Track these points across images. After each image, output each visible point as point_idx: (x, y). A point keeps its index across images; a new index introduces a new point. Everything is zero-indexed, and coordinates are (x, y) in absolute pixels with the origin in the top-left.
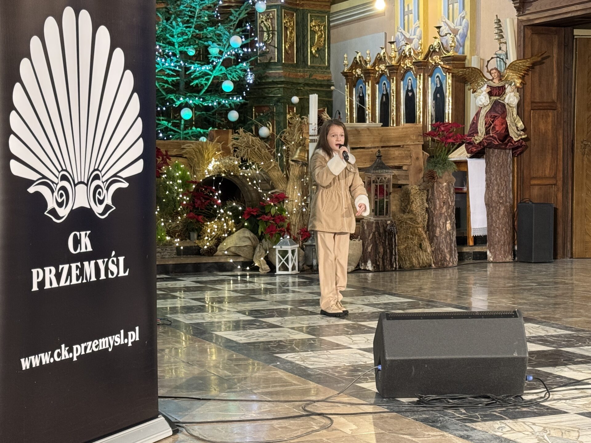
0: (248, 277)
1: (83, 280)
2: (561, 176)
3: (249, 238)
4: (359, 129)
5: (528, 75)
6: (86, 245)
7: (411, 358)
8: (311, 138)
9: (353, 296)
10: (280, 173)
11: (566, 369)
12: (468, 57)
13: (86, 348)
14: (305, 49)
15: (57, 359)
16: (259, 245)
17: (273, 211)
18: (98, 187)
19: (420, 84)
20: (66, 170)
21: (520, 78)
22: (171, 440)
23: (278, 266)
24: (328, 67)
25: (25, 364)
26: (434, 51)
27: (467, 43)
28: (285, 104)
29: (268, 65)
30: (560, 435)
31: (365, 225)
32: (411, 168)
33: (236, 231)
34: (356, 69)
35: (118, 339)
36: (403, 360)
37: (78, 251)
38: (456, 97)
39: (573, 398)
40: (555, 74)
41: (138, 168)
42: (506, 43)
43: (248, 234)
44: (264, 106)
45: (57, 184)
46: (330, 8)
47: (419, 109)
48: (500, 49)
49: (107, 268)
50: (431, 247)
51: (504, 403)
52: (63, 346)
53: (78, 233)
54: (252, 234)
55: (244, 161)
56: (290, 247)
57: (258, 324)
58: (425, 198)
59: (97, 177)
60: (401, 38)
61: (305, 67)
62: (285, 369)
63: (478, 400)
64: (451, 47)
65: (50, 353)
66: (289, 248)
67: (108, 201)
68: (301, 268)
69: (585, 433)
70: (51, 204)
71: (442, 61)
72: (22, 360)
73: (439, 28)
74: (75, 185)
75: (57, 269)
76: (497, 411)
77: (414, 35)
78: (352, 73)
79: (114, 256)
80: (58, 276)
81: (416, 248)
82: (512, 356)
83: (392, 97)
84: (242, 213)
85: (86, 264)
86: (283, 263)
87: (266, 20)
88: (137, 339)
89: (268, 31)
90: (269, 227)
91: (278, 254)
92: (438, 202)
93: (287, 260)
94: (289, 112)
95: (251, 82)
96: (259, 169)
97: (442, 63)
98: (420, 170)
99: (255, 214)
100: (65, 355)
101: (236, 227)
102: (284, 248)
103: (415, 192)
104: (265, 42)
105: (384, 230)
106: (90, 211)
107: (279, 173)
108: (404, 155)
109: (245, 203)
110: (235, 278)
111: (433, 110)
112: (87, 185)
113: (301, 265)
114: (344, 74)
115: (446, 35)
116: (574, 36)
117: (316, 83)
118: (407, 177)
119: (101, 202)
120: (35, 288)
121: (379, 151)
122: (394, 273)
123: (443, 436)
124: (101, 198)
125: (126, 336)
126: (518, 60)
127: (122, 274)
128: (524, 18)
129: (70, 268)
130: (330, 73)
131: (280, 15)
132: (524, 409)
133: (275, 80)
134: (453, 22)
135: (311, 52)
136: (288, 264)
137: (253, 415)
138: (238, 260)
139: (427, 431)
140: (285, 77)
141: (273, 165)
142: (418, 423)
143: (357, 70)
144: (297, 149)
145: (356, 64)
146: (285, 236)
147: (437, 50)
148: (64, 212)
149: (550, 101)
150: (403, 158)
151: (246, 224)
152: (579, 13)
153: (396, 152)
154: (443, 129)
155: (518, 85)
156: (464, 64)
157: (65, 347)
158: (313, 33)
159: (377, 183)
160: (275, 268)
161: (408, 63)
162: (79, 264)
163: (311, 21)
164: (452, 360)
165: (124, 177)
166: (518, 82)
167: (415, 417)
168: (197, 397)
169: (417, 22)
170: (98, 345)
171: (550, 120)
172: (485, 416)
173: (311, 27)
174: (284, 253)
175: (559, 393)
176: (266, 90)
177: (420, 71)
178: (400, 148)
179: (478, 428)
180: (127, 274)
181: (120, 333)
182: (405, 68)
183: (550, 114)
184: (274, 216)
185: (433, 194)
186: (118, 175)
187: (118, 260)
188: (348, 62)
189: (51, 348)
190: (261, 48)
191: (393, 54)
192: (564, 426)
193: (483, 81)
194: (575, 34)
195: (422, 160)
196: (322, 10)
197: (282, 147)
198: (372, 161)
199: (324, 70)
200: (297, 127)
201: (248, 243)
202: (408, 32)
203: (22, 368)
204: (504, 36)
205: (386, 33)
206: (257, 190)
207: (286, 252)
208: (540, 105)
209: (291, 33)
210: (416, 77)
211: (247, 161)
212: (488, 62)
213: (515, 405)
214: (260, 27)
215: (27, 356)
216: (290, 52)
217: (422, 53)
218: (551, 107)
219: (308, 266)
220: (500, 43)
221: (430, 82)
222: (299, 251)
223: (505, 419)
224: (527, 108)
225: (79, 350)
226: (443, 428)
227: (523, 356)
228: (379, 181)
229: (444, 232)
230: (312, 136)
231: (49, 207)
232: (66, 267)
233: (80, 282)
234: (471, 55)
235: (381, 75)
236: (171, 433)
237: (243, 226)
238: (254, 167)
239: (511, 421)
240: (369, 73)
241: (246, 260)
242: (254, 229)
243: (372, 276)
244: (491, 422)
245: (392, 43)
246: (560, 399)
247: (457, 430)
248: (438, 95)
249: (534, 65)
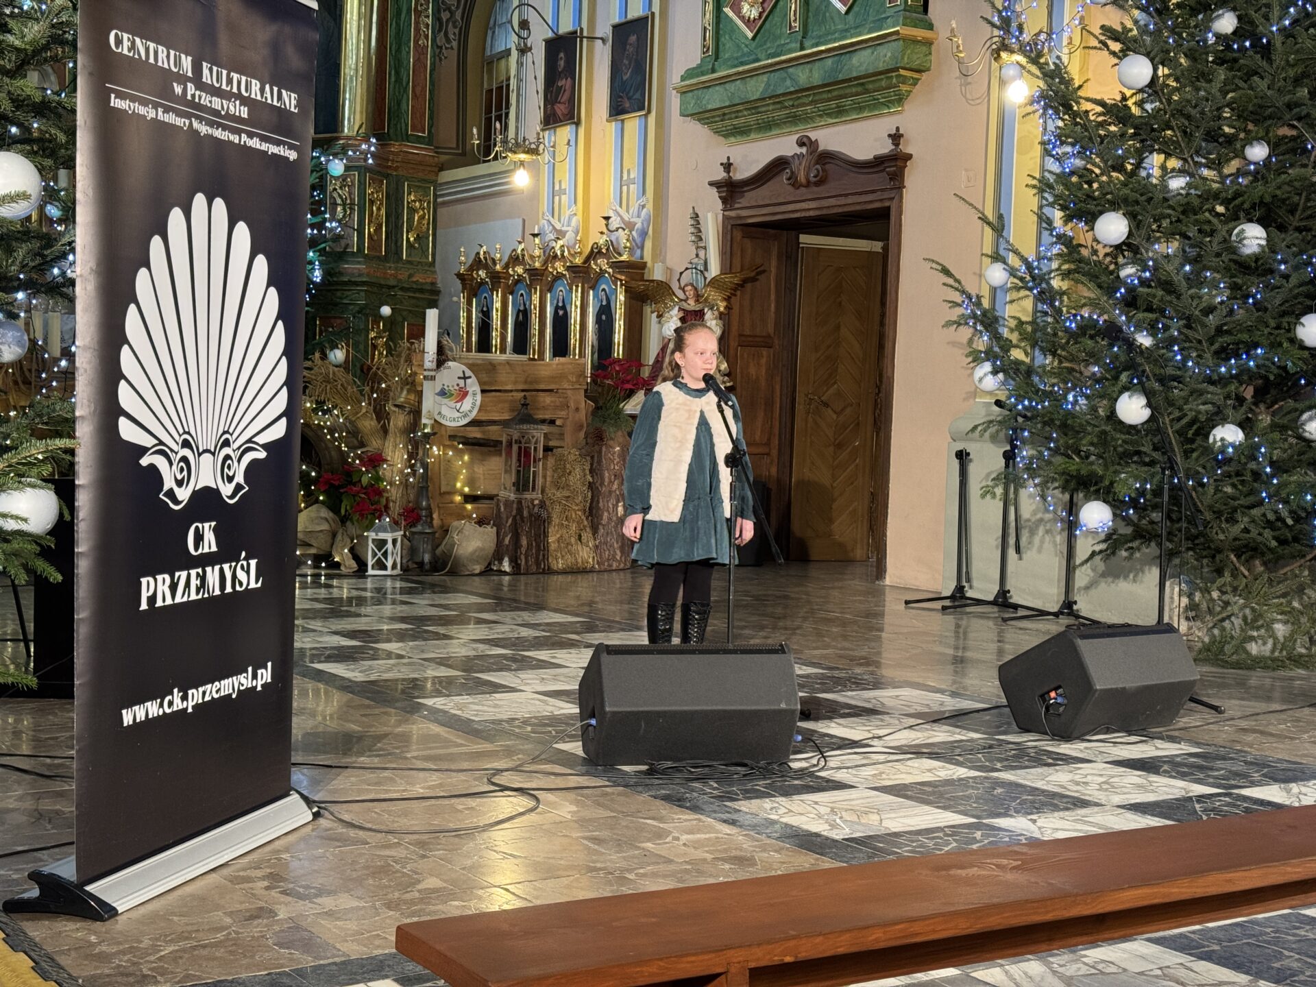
0: (323, 578)
1: (204, 594)
2: (777, 442)
3: (326, 519)
4: (494, 362)
5: (735, 295)
6: (210, 543)
7: (641, 709)
8: (426, 373)
9: (496, 611)
10: (374, 423)
11: (833, 725)
12: (649, 264)
13: (204, 693)
14: (399, 235)
15: (168, 711)
16: (341, 531)
17: (365, 480)
18: (228, 457)
19: (576, 298)
20: (189, 433)
21: (725, 299)
22: (310, 827)
23: (370, 563)
24: (433, 263)
25: (127, 717)
26: (600, 252)
27: (648, 245)
28: (367, 316)
29: (342, 256)
30: (855, 818)
31: (501, 505)
32: (568, 423)
33: (306, 508)
34: (478, 270)
35: (244, 681)
36: (629, 712)
37: (200, 551)
38: (630, 321)
39: (857, 766)
40: (773, 297)
41: (279, 430)
42: (705, 248)
43: (325, 513)
44: (335, 318)
45: (176, 453)
46: (437, 175)
47: (575, 335)
48: (697, 256)
49: (234, 576)
50: (595, 539)
51: (766, 773)
52: (176, 691)
53: (200, 525)
54: (331, 514)
55: (320, 403)
56: (390, 535)
57: (371, 652)
58: (587, 467)
59: (226, 443)
60: (548, 229)
61: (398, 262)
62: (437, 721)
63: (732, 768)
64: (625, 247)
65: (159, 701)
66: (388, 536)
67: (239, 478)
68: (405, 565)
69: (888, 816)
70: (169, 483)
71: (610, 267)
72: (124, 712)
73: (607, 218)
74: (200, 455)
75: (172, 577)
76: (761, 785)
77: (569, 225)
78: (472, 275)
79: (244, 559)
80: (173, 587)
81: (573, 540)
82: (776, 707)
83: (533, 316)
84: (315, 481)
85: (209, 569)
86: (379, 558)
87: (341, 188)
88: (269, 680)
89: (344, 204)
90: (358, 504)
91: (371, 545)
92: (607, 474)
93: (385, 554)
94: (373, 328)
95: (318, 280)
96: (343, 415)
97: (611, 270)
98: (581, 426)
99: (337, 483)
100: (178, 705)
101: (305, 502)
102: (382, 536)
103: (573, 457)
104: (339, 221)
105: (529, 512)
106: (215, 493)
107: (372, 423)
108: (558, 404)
109: (320, 468)
110: (304, 579)
111: (595, 337)
112: (213, 454)
113: (404, 561)
114: (459, 276)
115: (617, 229)
116: (799, 243)
117: (415, 286)
118: (561, 436)
119: (230, 479)
120: (144, 606)
121: (525, 397)
122: (540, 576)
123: (699, 820)
124: (231, 474)
125: (255, 677)
126: (721, 274)
127: (253, 585)
128: (732, 214)
129: (189, 576)
130: (435, 272)
131: (362, 181)
132: (796, 782)
133: (353, 279)
134: (628, 211)
135: (408, 239)
136: (386, 559)
137: (419, 790)
138: (308, 552)
139: (676, 814)
140: (368, 275)
141: (364, 410)
142: (658, 802)
143: (480, 272)
144: (402, 389)
145: (478, 263)
146: (383, 517)
147: (604, 251)
148: (183, 494)
149: (764, 334)
150: (556, 408)
151: (321, 498)
152: (812, 213)
153: (547, 399)
154: (617, 368)
155: (722, 309)
156: (643, 274)
157: (179, 692)
158: (412, 211)
159: (520, 442)
160: (366, 565)
161: (560, 267)
162: (200, 570)
163: (409, 194)
164: (696, 712)
165: (261, 443)
166: (722, 306)
167: (651, 793)
168: (326, 763)
169: (574, 208)
170: (220, 689)
171: (763, 361)
172: (747, 791)
173: (408, 203)
174: (381, 544)
175: (837, 758)
176: (339, 294)
177: (576, 280)
178: (553, 394)
179: (743, 809)
180: (259, 585)
181: (247, 672)
182: (555, 273)
183: (765, 353)
184: (366, 488)
185: (600, 462)
186: (254, 440)
187: (248, 565)
188: (464, 260)
189: (159, 693)
190: (332, 230)
191: (537, 252)
192: (857, 805)
193: (672, 300)
194: (801, 241)
195: (584, 412)
196: (426, 177)
197: (380, 384)
198: (512, 410)
199: (426, 268)
200: (404, 355)
201: (325, 527)
202: (559, 220)
203: (122, 723)
204: (703, 237)
205: (524, 221)
206: (339, 447)
207: (384, 542)
208: (751, 339)
209: (379, 209)
210: (571, 289)
211: (324, 402)
212: (681, 273)
213: (783, 776)
214: (332, 197)
215: (130, 705)
216: (376, 238)
217: (580, 253)
218: (766, 342)
219: (416, 563)
220: (697, 248)
221: (591, 298)
222: (402, 541)
223: (775, 796)
224: (733, 343)
225: (196, 696)
226: (695, 809)
227: (792, 707)
228: (523, 441)
229: (614, 518)
230: (429, 370)
231: (166, 488)
232: (184, 574)
233: (200, 596)
234: (654, 261)
235: (517, 282)
236: (311, 817)
237: (317, 501)
238: (336, 412)
239: (784, 799)
240: (500, 278)
241: (321, 553)
242: (334, 506)
243: (510, 581)
244: (758, 801)
245: (535, 235)
246: (840, 768)
247: (715, 812)
248: (604, 317)
249: (745, 281)
